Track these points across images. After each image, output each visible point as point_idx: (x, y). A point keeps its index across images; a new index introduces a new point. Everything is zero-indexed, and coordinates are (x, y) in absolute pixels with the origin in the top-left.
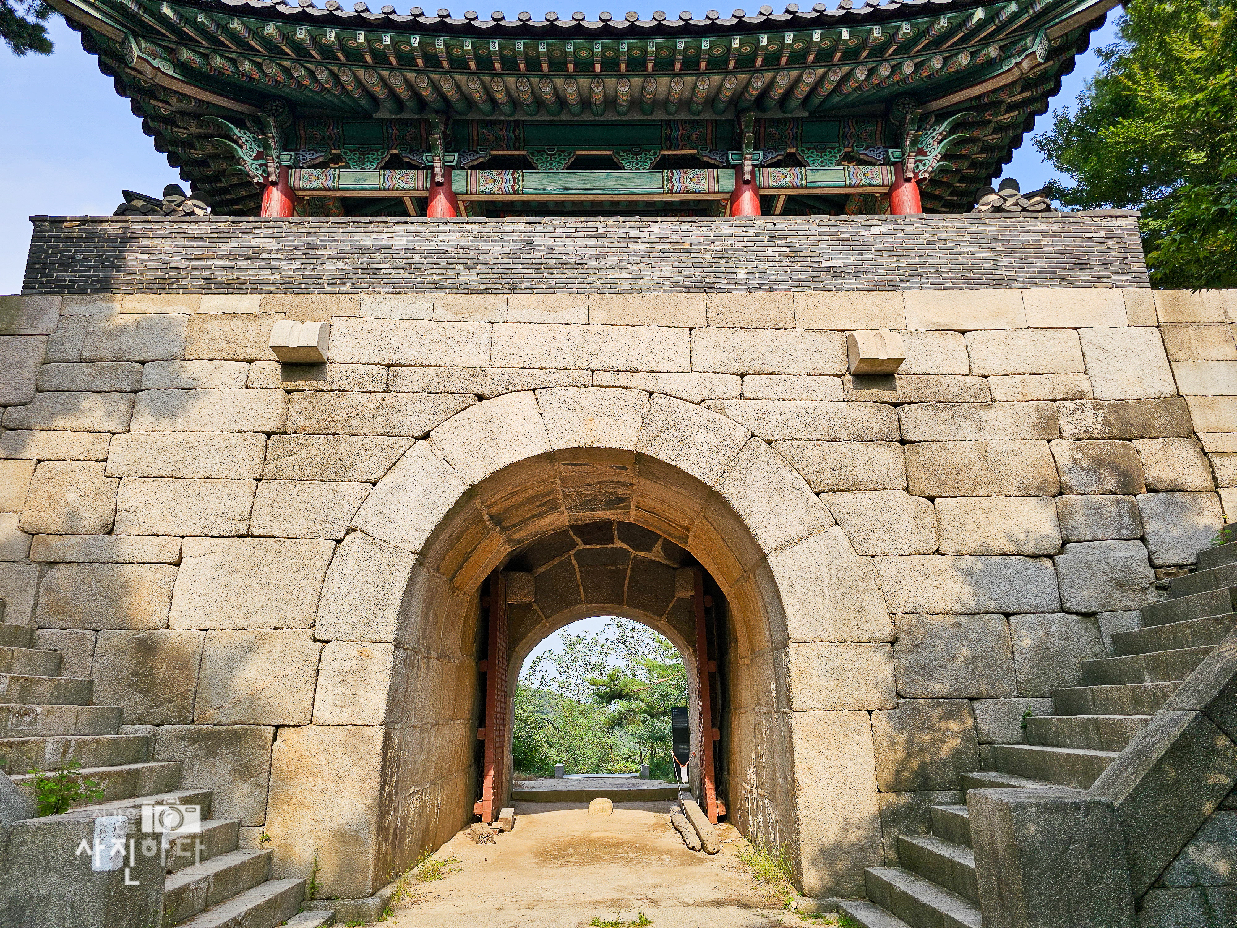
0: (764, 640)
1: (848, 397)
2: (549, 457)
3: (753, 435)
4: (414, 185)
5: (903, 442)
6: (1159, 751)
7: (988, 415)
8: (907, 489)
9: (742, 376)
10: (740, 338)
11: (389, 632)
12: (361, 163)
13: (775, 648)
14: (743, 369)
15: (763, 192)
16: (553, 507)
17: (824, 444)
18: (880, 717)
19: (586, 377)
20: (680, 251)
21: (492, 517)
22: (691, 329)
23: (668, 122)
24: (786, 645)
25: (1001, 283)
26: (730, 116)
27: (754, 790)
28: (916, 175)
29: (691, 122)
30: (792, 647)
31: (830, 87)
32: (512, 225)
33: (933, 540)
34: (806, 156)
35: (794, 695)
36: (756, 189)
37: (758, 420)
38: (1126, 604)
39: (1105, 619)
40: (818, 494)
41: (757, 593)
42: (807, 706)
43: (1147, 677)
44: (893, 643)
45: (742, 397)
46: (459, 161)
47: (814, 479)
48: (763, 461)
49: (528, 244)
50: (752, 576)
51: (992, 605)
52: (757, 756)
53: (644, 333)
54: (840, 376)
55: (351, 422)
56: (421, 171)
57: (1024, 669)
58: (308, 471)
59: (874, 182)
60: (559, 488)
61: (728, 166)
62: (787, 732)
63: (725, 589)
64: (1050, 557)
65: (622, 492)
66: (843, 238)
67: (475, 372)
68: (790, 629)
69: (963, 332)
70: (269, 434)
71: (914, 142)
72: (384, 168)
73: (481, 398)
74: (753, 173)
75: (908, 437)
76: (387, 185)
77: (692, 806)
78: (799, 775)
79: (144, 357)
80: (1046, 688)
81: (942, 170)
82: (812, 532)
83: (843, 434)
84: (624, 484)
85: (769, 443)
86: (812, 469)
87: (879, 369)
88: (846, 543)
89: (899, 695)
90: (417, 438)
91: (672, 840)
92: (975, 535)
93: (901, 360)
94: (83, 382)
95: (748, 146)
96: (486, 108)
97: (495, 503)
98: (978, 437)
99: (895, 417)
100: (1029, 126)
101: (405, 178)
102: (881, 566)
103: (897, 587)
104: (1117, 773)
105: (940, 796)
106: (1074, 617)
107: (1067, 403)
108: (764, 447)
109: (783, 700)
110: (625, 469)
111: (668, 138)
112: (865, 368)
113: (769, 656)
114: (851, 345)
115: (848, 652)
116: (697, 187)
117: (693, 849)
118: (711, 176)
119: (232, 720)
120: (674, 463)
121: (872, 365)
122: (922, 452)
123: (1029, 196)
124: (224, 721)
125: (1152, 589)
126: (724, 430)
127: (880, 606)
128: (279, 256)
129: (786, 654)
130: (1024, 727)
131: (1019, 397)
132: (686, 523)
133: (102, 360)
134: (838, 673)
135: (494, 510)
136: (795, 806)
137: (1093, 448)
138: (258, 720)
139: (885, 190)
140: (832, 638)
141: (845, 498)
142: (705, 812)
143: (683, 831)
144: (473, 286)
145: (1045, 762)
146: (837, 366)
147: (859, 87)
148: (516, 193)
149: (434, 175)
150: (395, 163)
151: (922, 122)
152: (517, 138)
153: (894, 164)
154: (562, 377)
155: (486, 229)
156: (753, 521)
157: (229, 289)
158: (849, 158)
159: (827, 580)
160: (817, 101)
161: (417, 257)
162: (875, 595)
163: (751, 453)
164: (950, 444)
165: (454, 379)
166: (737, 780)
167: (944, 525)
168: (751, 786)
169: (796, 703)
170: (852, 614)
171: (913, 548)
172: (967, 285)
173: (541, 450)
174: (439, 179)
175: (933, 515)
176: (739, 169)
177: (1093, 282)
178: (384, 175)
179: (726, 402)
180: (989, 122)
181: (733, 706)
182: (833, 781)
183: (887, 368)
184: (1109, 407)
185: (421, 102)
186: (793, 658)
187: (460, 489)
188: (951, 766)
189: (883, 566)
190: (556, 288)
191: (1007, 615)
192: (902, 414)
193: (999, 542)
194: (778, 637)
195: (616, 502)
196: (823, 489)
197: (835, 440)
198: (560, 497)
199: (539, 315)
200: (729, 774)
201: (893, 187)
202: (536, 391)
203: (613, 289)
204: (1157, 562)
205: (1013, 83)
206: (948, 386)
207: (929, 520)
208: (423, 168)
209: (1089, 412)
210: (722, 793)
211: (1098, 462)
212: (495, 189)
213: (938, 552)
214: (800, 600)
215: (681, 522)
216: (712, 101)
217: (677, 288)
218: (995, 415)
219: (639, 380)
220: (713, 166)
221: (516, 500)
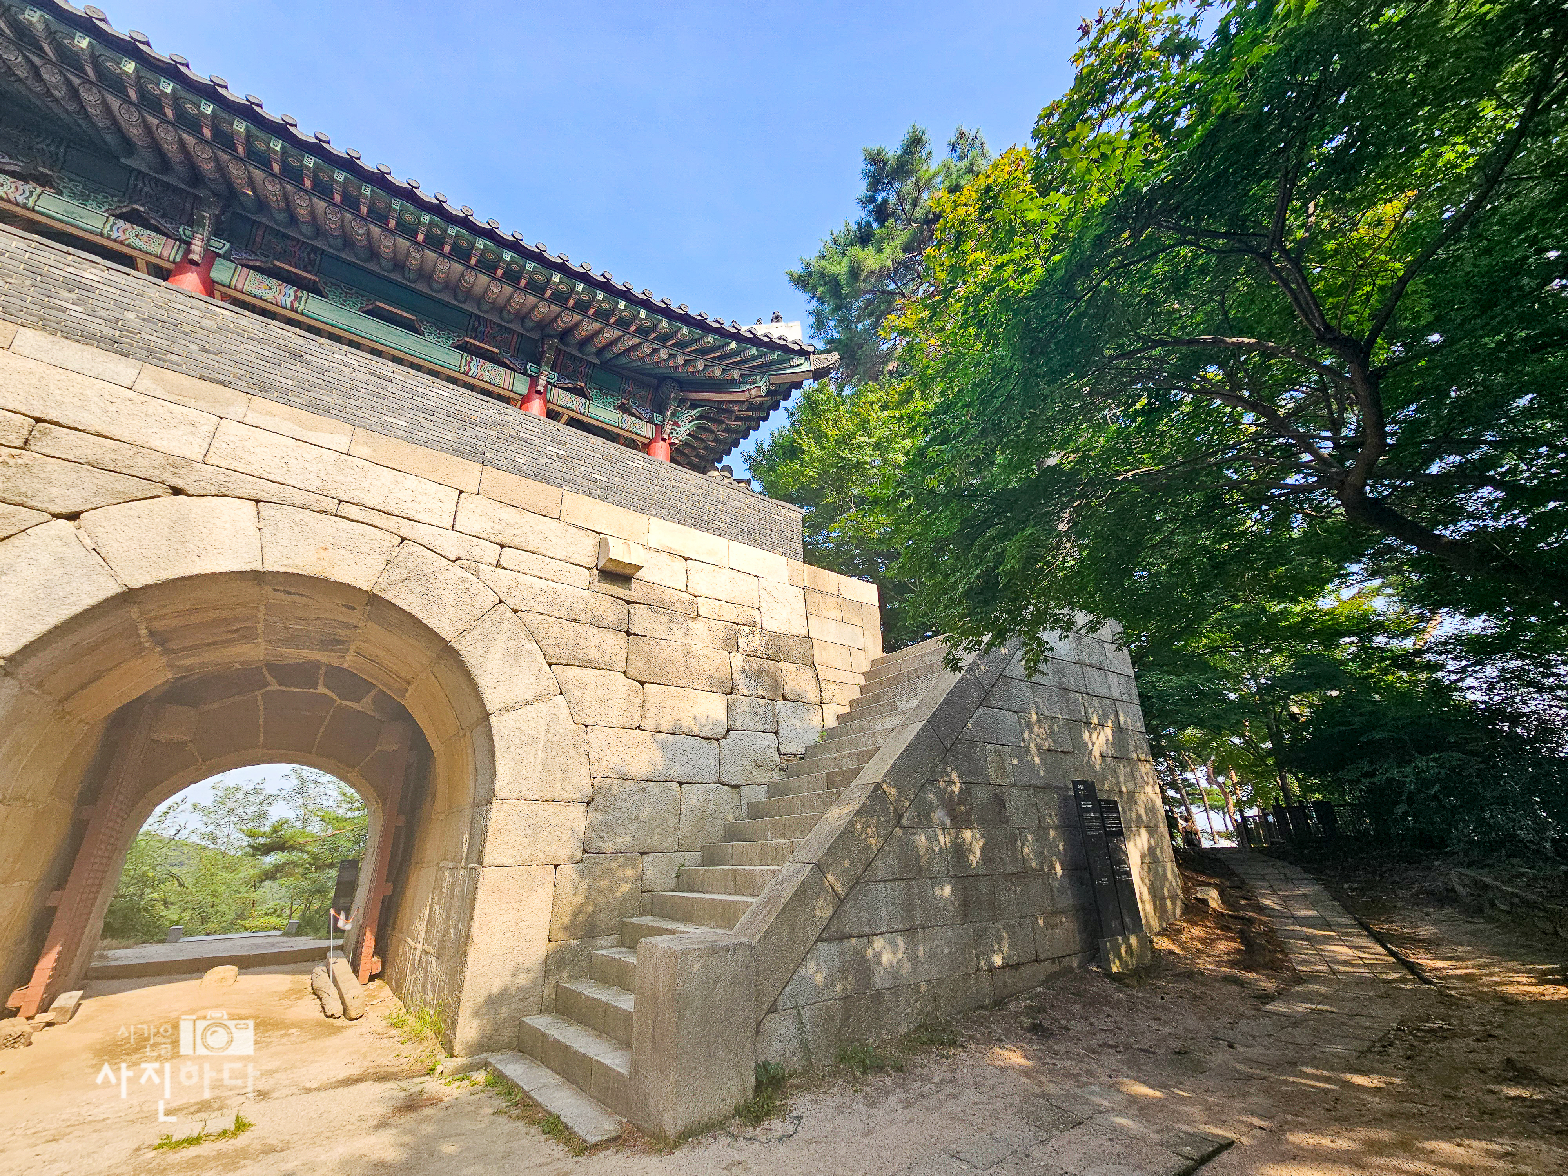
0: (466, 797)
1: (592, 587)
2: (258, 577)
3: (501, 602)
4: (157, 250)
5: (628, 633)
6: (787, 895)
7: (692, 624)
8: (625, 673)
9: (502, 546)
10: (508, 514)
12: (82, 197)
13: (477, 805)
14: (504, 541)
15: (550, 406)
16: (249, 636)
17: (564, 622)
18: (564, 871)
19: (332, 506)
20: (466, 421)
21: (152, 634)
22: (461, 492)
23: (478, 317)
24: (489, 802)
25: (716, 531)
26: (534, 335)
27: (420, 946)
28: (670, 438)
29: (499, 325)
30: (496, 804)
31: (622, 348)
32: (280, 331)
33: (637, 717)
34: (592, 393)
35: (487, 851)
36: (546, 402)
37: (509, 588)
38: (760, 780)
39: (745, 790)
40: (550, 665)
41: (470, 750)
42: (498, 862)
43: (770, 837)
44: (588, 804)
45: (498, 565)
46: (229, 252)
47: (550, 650)
48: (505, 626)
49: (296, 355)
50: (468, 734)
51: (673, 773)
52: (431, 912)
53: (411, 482)
54: (589, 569)
56: (171, 241)
57: (686, 828)
59: (639, 432)
60: (261, 615)
61: (525, 373)
62: (471, 888)
63: (435, 745)
64: (718, 740)
65: (341, 633)
66: (613, 461)
67: (177, 462)
68: (497, 787)
69: (686, 559)
71: (673, 414)
72: (118, 217)
73: (177, 491)
74: (545, 387)
75: (634, 630)
76: (114, 235)
77: (341, 966)
78: (475, 930)
80: (699, 844)
81: (686, 444)
82: (538, 698)
83: (582, 617)
84: (347, 626)
85: (516, 611)
86: (550, 641)
87: (621, 570)
88: (566, 711)
89: (585, 851)
90: (57, 516)
91: (307, 1007)
92: (669, 717)
93: (639, 568)
95: (546, 364)
96: (281, 217)
97: (163, 617)
98: (684, 640)
99: (626, 612)
101: (145, 239)
102: (591, 735)
103: (602, 754)
104: (754, 915)
105: (602, 942)
106: (726, 787)
107: (745, 628)
108: (509, 614)
109: (474, 856)
110: (352, 608)
111: (475, 329)
112: (611, 567)
113: (467, 812)
114: (602, 545)
115: (548, 810)
116: (494, 380)
117: (332, 1016)
118: (508, 375)
120: (413, 612)
121: (617, 566)
122: (642, 644)
123: (739, 481)
125: (777, 770)
126: (473, 591)
127: (585, 769)
129: (488, 811)
130: (678, 877)
131: (715, 617)
132: (409, 677)
134: (535, 830)
135: (158, 626)
136: (463, 963)
137: (755, 663)
139: (646, 441)
140: (536, 797)
141: (573, 673)
142: (356, 970)
143: (324, 996)
144: (205, 373)
145: (692, 906)
146: (588, 559)
147: (643, 358)
148: (292, 308)
149: (188, 251)
150: (133, 218)
151: (682, 402)
152: (311, 262)
153: (656, 425)
154: (299, 497)
155: (244, 322)
156: (484, 681)
158: (623, 408)
159: (542, 743)
160: (609, 355)
161: (131, 316)
162: (582, 760)
163: (496, 618)
164: (664, 642)
165: (145, 463)
166: (401, 936)
167: (648, 705)
168: (417, 941)
169: (487, 860)
170: (559, 775)
171: (622, 722)
172: (694, 526)
173: (248, 568)
174: (195, 257)
175: (641, 696)
176: (534, 380)
177: (772, 548)
178: (114, 224)
179: (482, 567)
180: (723, 422)
181: (413, 861)
182: (508, 935)
183: (628, 571)
184: (770, 636)
185: (196, 177)
186: (494, 815)
187: (109, 591)
188: (616, 913)
189: (594, 735)
190: (318, 407)
191: (681, 784)
192: (632, 611)
193: (686, 724)
194: (482, 794)
195: (333, 643)
196: (555, 660)
197: (575, 621)
198: (260, 626)
199: (286, 427)
200: (393, 929)
201: (652, 441)
202: (260, 504)
203: (388, 431)
204: (782, 751)
205: (743, 402)
206: (669, 596)
207: (637, 701)
208: (176, 240)
209: (757, 637)
210: (380, 950)
211: (758, 674)
212: (267, 296)
213: (639, 728)
214: (514, 759)
215: (404, 675)
216: (523, 317)
217: (456, 452)
218: (697, 626)
219: (392, 523)
220: (512, 369)
221: (193, 619)
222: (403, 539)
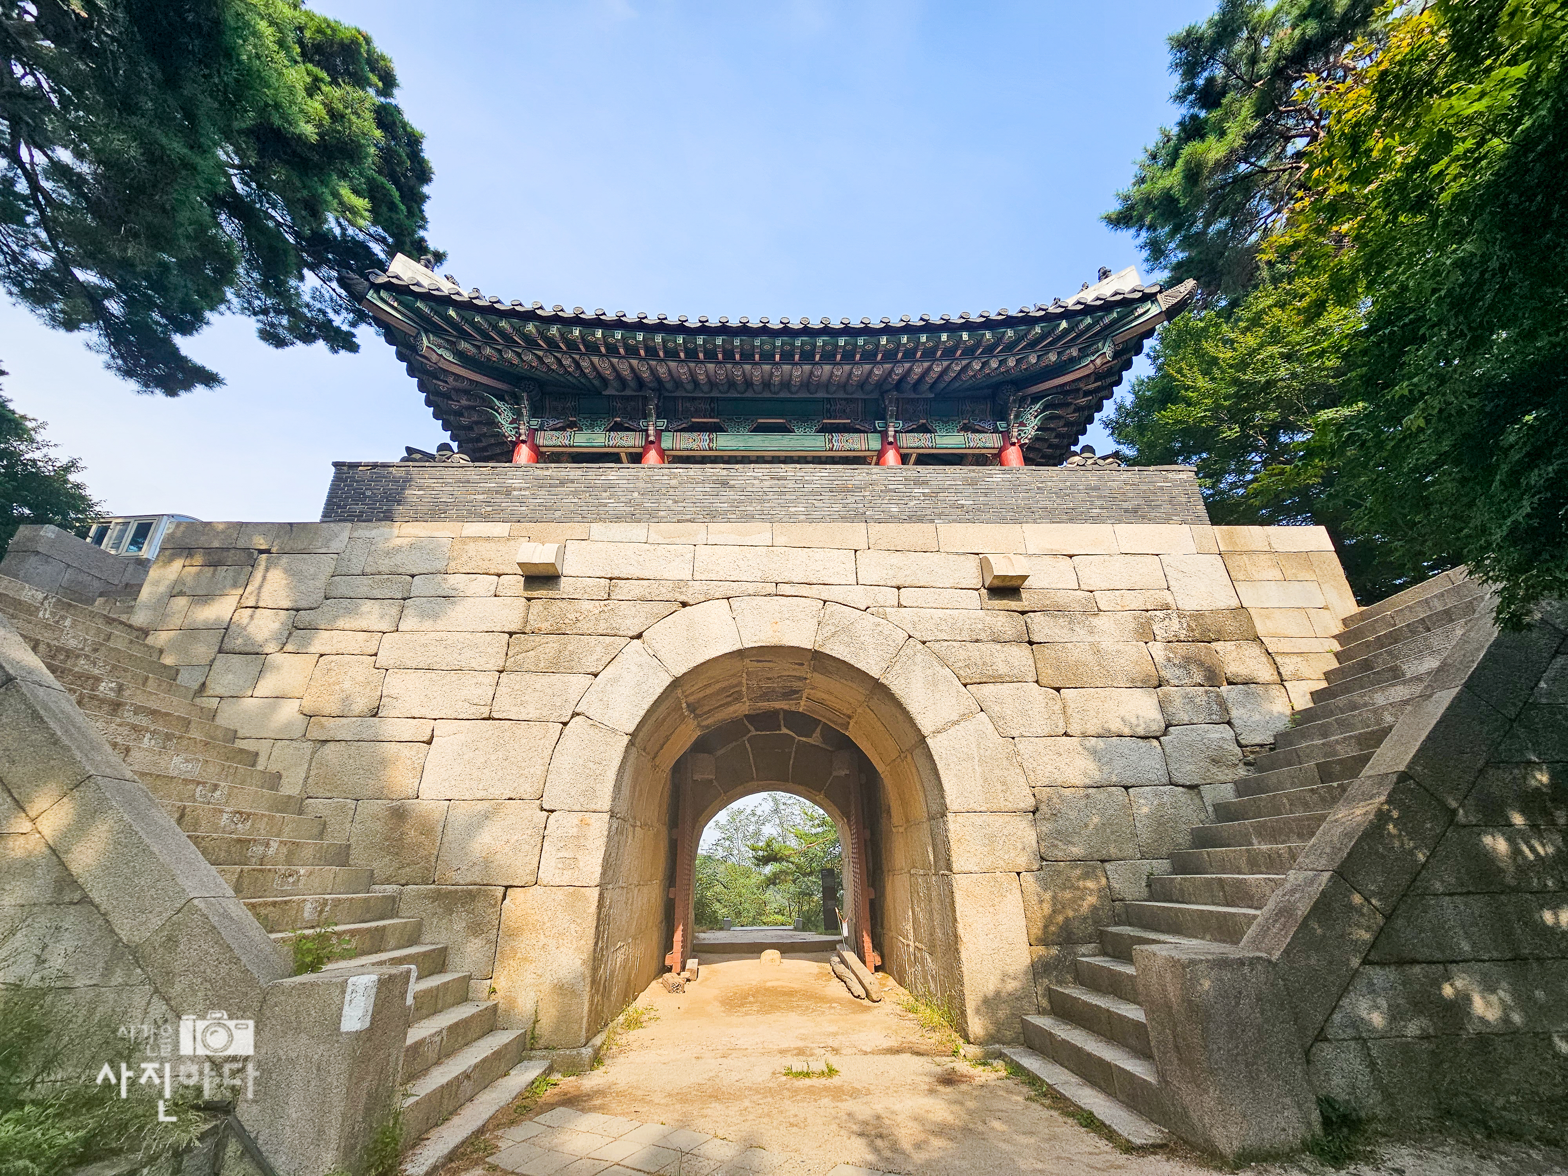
0: (920, 811)
1: (984, 606)
2: (740, 654)
3: (910, 637)
4: (631, 443)
5: (1031, 643)
6: (1304, 908)
7: (1095, 621)
8: (1037, 682)
9: (899, 588)
10: (896, 558)
11: (605, 803)
12: (592, 427)
13: (931, 818)
14: (899, 583)
15: (902, 451)
16: (737, 698)
17: (968, 644)
18: (1027, 877)
19: (771, 589)
20: (846, 490)
21: (688, 705)
22: (856, 551)
23: (828, 400)
24: (943, 815)
25: (1097, 520)
26: (875, 395)
27: (911, 943)
28: (1019, 440)
29: (845, 399)
30: (950, 817)
31: (953, 375)
32: (713, 470)
33: (1061, 724)
34: (934, 425)
35: (954, 859)
36: (898, 449)
37: (914, 624)
38: (1222, 778)
39: (1206, 790)
40: (965, 685)
41: (914, 770)
42: (966, 869)
43: (1255, 841)
44: (1034, 813)
45: (900, 605)
46: (667, 426)
47: (961, 672)
48: (919, 658)
49: (724, 484)
50: (909, 756)
51: (1114, 779)
52: (913, 913)
53: (819, 554)
54: (977, 590)
55: (579, 625)
56: (638, 433)
57: (1145, 835)
58: (542, 665)
59: (987, 445)
60: (744, 681)
61: (875, 431)
62: (947, 892)
63: (880, 767)
64: (1157, 738)
65: (796, 684)
66: (973, 483)
67: (680, 583)
68: (948, 801)
69: (1071, 556)
70: (511, 634)
71: (1017, 417)
72: (609, 431)
73: (684, 605)
74: (895, 437)
75: (1035, 639)
76: (611, 443)
77: (851, 957)
78: (961, 931)
79: (415, 572)
80: (1164, 851)
81: (1036, 439)
82: (963, 717)
83: (983, 636)
84: (800, 679)
85: (924, 643)
86: (960, 664)
87: (1008, 584)
88: (991, 726)
89: (1042, 859)
90: (632, 638)
91: (836, 989)
92: (1095, 720)
93: (1025, 578)
94: (364, 590)
95: (891, 417)
96: (689, 387)
97: (692, 694)
98: (1090, 639)
99: (1023, 623)
100: (1099, 408)
101: (625, 439)
102: (1019, 746)
103: (1035, 764)
104: (1265, 929)
105: (1083, 949)
106: (1181, 789)
107: (1157, 613)
108: (920, 646)
109: (942, 863)
110: (802, 664)
111: (828, 411)
112: (997, 583)
113: (925, 825)
114: (984, 565)
115: (999, 820)
116: (852, 446)
117: (858, 997)
118: (862, 438)
119: (468, 880)
120: (846, 659)
121: (1003, 581)
122: (1047, 651)
123: (1104, 458)
124: (461, 882)
125: (1241, 765)
126: (886, 632)
127: (1022, 780)
128: (527, 493)
129: (945, 823)
130: (1149, 886)
131: (1119, 608)
132: (849, 712)
133: (379, 573)
134: (991, 839)
135: (691, 699)
136: (958, 960)
137: (1182, 649)
138: (491, 882)
139: (996, 451)
140: (983, 809)
141: (987, 689)
142: (864, 962)
143: (847, 980)
144: (679, 517)
145: (1177, 915)
146: (975, 581)
147: (974, 376)
148: (711, 449)
149: (648, 436)
150: (617, 428)
151: (1022, 401)
152: (712, 410)
153: (1001, 432)
154: (751, 588)
155: (691, 473)
156: (914, 707)
157: (486, 518)
158: (966, 429)
159: (977, 759)
160: (942, 385)
161: (636, 494)
162: (1018, 771)
163: (909, 651)
164: (1069, 645)
165: (664, 590)
166: (894, 934)
167: (1069, 711)
168: (908, 939)
169: (956, 867)
170: (1000, 787)
171: (1047, 731)
172: (1071, 520)
173: (735, 648)
174: (652, 438)
175: (1060, 703)
176: (884, 434)
177: (1167, 520)
178: (609, 436)
179: (888, 610)
180: (1071, 403)
181: (885, 869)
182: (991, 936)
183: (1015, 583)
184: (1190, 616)
185: (640, 383)
186: (951, 826)
187: (667, 680)
188: (1090, 921)
189: (1022, 746)
190: (748, 518)
191: (1126, 788)
192: (1029, 620)
193: (1115, 726)
194: (935, 808)
195: (791, 694)
196: (968, 681)
197: (977, 641)
198: (744, 689)
199: (733, 539)
200: (882, 927)
201: (1002, 450)
202: (730, 600)
203: (793, 519)
204: (1243, 742)
205: (1088, 376)
206: (1062, 598)
207: (1057, 707)
208: (640, 431)
209: (1176, 621)
210: (878, 946)
211: (1187, 661)
212: (695, 447)
213: (1066, 734)
214: (955, 775)
215: (845, 711)
216: (862, 384)
217: (844, 519)
218: (1102, 622)
219: (813, 591)
220: (864, 432)
221: (709, 691)
222: (825, 602)
